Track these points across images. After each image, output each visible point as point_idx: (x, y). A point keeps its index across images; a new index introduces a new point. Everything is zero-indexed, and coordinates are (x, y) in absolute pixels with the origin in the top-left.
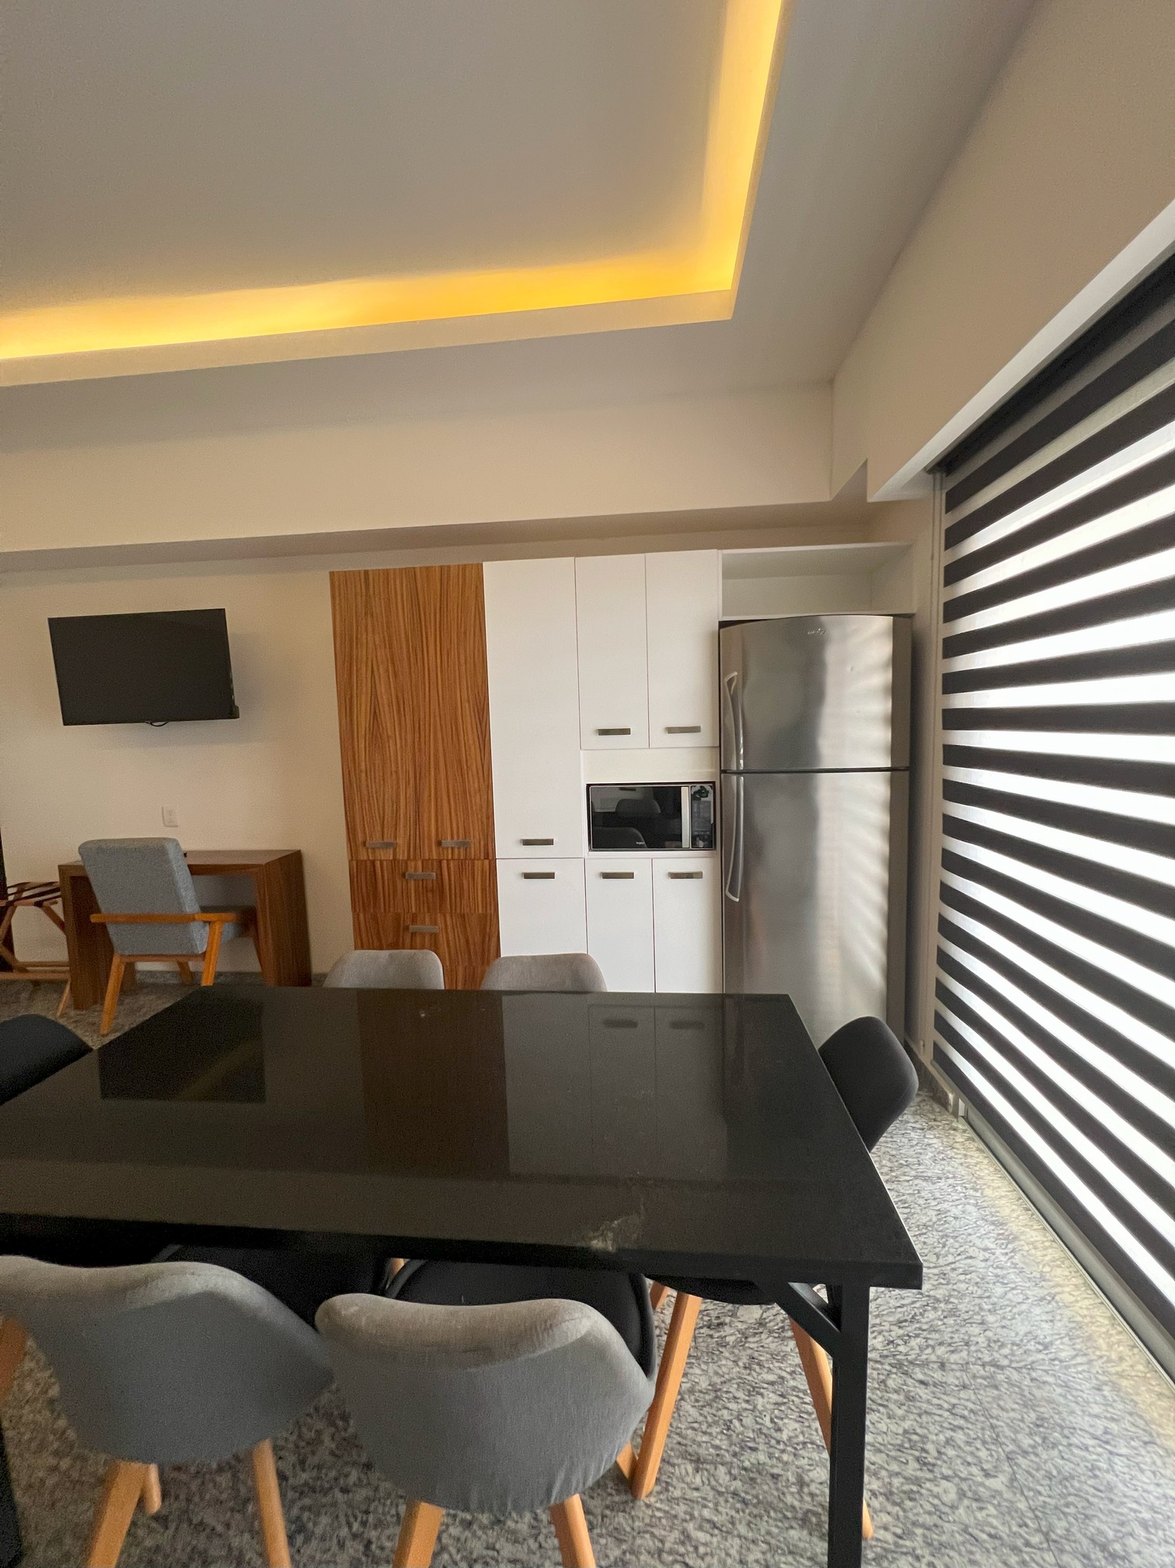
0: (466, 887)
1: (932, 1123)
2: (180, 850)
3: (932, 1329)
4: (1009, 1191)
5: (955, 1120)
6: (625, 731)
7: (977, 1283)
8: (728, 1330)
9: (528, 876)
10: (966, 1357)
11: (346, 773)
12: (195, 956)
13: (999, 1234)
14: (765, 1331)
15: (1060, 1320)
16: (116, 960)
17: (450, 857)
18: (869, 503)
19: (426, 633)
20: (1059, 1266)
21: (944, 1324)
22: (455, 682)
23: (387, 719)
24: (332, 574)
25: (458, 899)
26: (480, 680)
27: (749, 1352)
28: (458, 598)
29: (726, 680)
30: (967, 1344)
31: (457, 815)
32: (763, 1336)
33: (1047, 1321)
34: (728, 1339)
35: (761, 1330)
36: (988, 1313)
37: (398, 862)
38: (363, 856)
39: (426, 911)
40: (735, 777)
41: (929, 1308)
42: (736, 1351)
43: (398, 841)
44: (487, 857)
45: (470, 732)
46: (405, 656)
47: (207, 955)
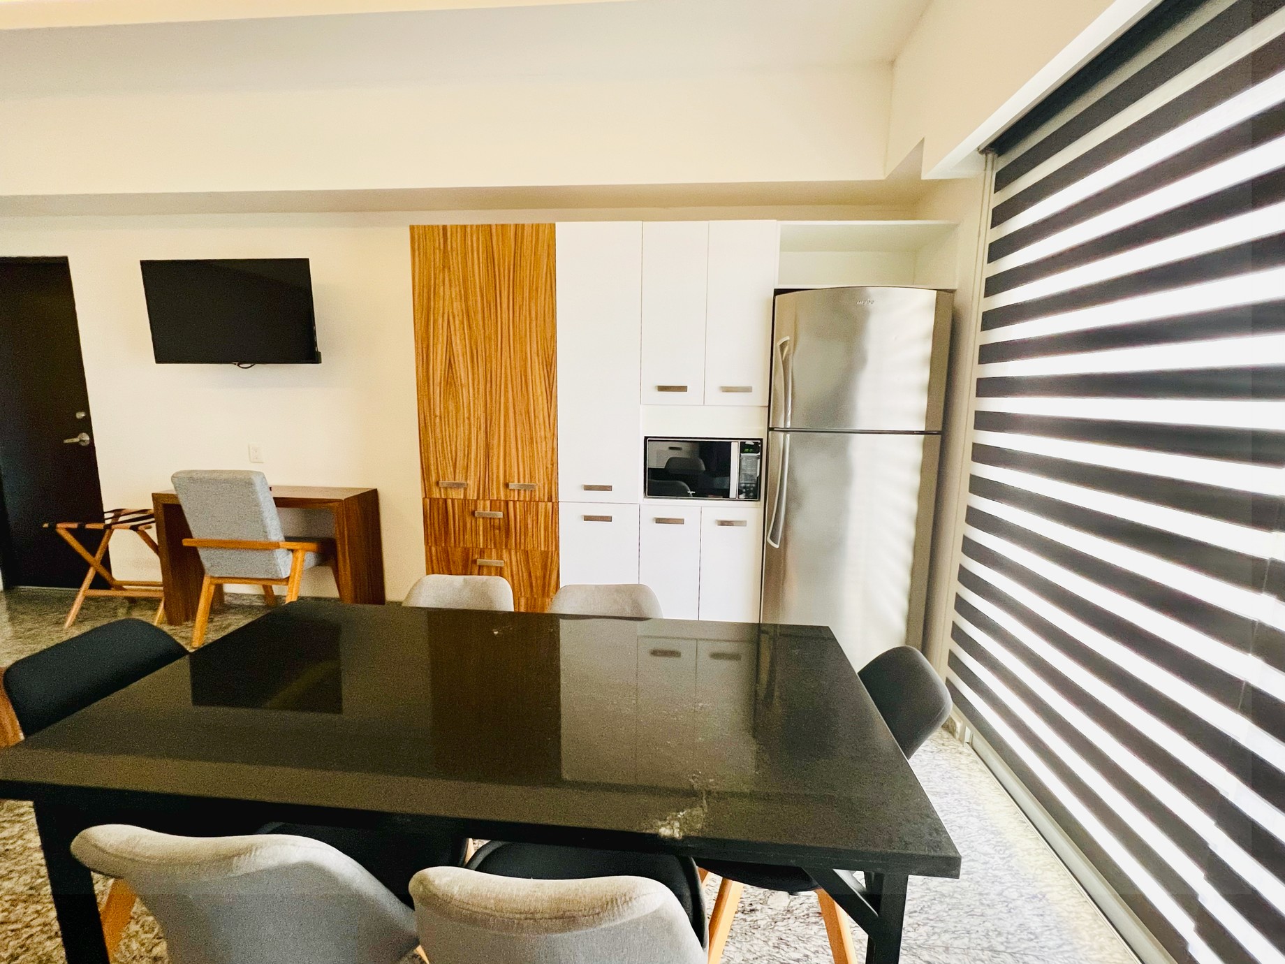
0: (530, 526)
1: (942, 747)
2: (266, 484)
3: (938, 919)
4: (1008, 806)
5: (961, 745)
6: (683, 389)
7: (978, 882)
8: (758, 915)
9: (587, 518)
10: (967, 943)
11: (422, 417)
12: (280, 580)
13: (998, 842)
14: (792, 917)
15: (1050, 915)
16: (206, 581)
17: (516, 499)
18: (922, 180)
19: (500, 288)
20: (1049, 870)
21: (949, 915)
22: (526, 335)
23: (462, 371)
24: (412, 228)
25: (523, 537)
26: (549, 336)
27: (778, 934)
28: (531, 255)
29: (779, 344)
30: (968, 932)
31: (524, 462)
32: (790, 921)
33: (1038, 915)
34: (759, 923)
35: (788, 916)
36: (987, 908)
37: (469, 502)
38: (436, 494)
39: (493, 547)
40: (782, 434)
41: (936, 902)
42: (767, 934)
43: (468, 482)
44: (550, 500)
45: (538, 384)
46: (480, 309)
47: (291, 580)
